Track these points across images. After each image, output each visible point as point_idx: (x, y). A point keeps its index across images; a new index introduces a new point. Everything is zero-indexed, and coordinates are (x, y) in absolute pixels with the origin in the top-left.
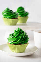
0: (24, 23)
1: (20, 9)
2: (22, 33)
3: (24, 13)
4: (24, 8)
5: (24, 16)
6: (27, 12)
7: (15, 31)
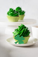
0: (21, 20)
1: (18, 9)
2: (24, 28)
3: (22, 12)
4: (21, 8)
5: (22, 14)
6: (24, 11)
7: (19, 26)
